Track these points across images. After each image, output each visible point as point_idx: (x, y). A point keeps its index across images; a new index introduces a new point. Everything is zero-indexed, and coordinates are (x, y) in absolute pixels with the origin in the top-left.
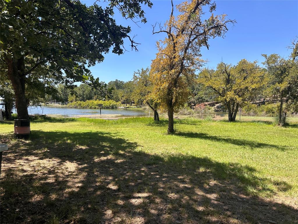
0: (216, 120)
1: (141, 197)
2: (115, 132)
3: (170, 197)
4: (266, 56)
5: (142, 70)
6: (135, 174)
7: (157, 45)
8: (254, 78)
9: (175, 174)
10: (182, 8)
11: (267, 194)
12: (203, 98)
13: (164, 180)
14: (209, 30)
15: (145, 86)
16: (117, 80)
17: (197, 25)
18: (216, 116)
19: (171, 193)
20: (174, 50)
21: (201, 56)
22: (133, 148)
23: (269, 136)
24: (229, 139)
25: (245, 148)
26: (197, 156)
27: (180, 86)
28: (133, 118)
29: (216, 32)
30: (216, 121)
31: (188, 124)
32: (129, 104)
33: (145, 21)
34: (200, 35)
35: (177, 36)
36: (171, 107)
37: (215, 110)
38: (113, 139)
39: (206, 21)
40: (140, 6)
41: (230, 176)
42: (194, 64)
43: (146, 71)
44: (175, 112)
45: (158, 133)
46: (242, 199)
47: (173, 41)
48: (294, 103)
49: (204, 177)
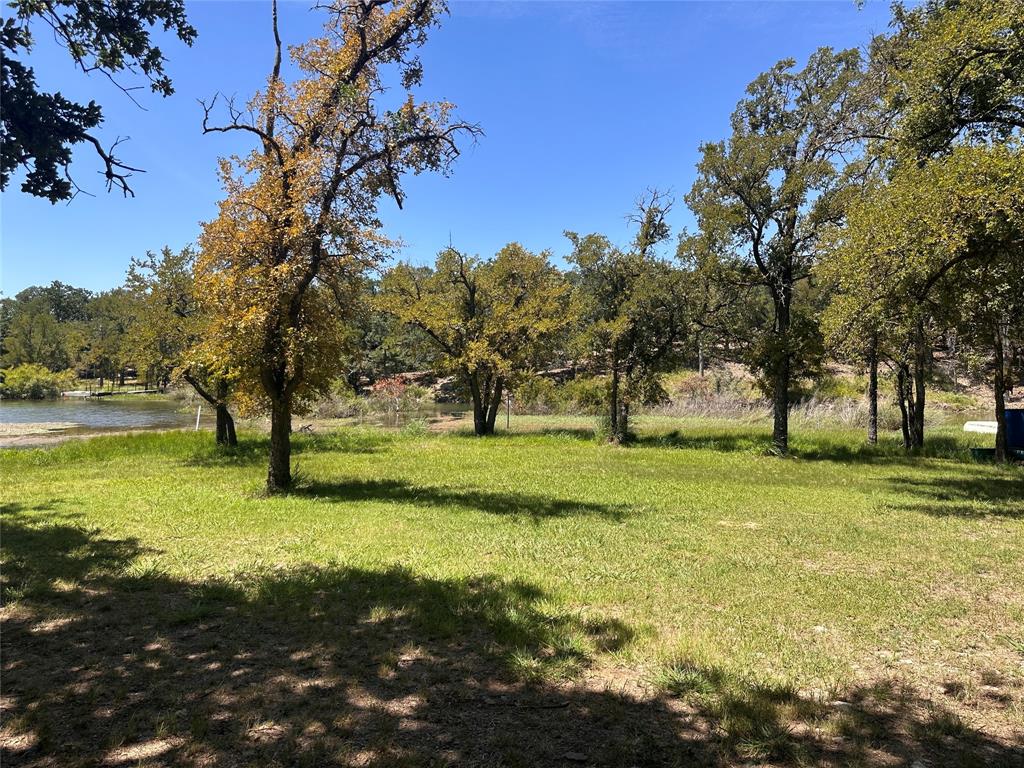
0: (438, 431)
1: (137, 760)
2: (41, 500)
3: (256, 736)
4: (574, 237)
5: (166, 253)
6: (120, 668)
7: (223, 174)
8: (544, 301)
9: (284, 645)
10: (310, 58)
11: (569, 668)
12: (400, 358)
13: (239, 676)
14: (401, 145)
15: (175, 316)
16: (57, 284)
17: (362, 123)
18: (439, 418)
19: (261, 723)
20: (288, 197)
21: (380, 225)
22: (116, 563)
23: (583, 477)
24: (473, 493)
25: (515, 520)
26: (366, 567)
27: (310, 323)
28: (130, 436)
29: (422, 156)
30: (437, 434)
31: (346, 451)
32: (112, 379)
33: (166, 87)
34: (372, 158)
35: (296, 149)
36: (279, 394)
37: (437, 396)
38: (31, 530)
39: (389, 113)
40: (147, 33)
41: (466, 622)
42: (358, 249)
43: (182, 258)
44: (295, 413)
45: (230, 494)
46: (495, 697)
47: (281, 163)
48: (646, 377)
49: (382, 639)
